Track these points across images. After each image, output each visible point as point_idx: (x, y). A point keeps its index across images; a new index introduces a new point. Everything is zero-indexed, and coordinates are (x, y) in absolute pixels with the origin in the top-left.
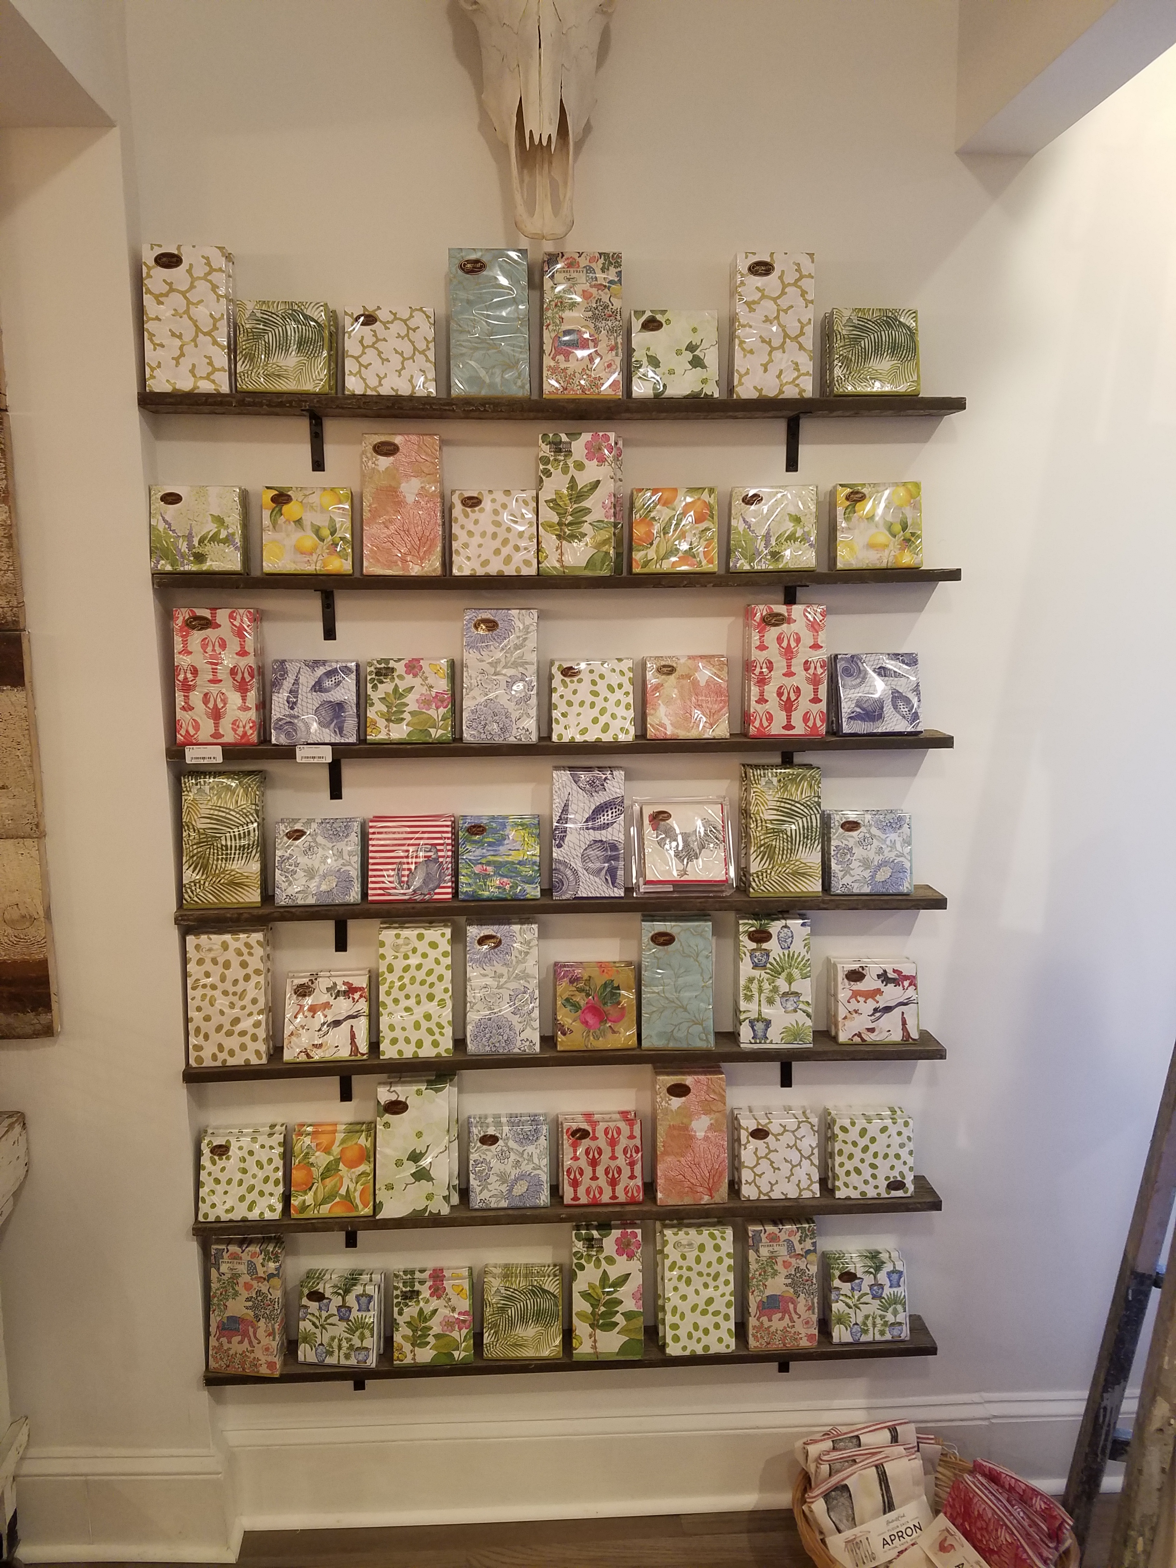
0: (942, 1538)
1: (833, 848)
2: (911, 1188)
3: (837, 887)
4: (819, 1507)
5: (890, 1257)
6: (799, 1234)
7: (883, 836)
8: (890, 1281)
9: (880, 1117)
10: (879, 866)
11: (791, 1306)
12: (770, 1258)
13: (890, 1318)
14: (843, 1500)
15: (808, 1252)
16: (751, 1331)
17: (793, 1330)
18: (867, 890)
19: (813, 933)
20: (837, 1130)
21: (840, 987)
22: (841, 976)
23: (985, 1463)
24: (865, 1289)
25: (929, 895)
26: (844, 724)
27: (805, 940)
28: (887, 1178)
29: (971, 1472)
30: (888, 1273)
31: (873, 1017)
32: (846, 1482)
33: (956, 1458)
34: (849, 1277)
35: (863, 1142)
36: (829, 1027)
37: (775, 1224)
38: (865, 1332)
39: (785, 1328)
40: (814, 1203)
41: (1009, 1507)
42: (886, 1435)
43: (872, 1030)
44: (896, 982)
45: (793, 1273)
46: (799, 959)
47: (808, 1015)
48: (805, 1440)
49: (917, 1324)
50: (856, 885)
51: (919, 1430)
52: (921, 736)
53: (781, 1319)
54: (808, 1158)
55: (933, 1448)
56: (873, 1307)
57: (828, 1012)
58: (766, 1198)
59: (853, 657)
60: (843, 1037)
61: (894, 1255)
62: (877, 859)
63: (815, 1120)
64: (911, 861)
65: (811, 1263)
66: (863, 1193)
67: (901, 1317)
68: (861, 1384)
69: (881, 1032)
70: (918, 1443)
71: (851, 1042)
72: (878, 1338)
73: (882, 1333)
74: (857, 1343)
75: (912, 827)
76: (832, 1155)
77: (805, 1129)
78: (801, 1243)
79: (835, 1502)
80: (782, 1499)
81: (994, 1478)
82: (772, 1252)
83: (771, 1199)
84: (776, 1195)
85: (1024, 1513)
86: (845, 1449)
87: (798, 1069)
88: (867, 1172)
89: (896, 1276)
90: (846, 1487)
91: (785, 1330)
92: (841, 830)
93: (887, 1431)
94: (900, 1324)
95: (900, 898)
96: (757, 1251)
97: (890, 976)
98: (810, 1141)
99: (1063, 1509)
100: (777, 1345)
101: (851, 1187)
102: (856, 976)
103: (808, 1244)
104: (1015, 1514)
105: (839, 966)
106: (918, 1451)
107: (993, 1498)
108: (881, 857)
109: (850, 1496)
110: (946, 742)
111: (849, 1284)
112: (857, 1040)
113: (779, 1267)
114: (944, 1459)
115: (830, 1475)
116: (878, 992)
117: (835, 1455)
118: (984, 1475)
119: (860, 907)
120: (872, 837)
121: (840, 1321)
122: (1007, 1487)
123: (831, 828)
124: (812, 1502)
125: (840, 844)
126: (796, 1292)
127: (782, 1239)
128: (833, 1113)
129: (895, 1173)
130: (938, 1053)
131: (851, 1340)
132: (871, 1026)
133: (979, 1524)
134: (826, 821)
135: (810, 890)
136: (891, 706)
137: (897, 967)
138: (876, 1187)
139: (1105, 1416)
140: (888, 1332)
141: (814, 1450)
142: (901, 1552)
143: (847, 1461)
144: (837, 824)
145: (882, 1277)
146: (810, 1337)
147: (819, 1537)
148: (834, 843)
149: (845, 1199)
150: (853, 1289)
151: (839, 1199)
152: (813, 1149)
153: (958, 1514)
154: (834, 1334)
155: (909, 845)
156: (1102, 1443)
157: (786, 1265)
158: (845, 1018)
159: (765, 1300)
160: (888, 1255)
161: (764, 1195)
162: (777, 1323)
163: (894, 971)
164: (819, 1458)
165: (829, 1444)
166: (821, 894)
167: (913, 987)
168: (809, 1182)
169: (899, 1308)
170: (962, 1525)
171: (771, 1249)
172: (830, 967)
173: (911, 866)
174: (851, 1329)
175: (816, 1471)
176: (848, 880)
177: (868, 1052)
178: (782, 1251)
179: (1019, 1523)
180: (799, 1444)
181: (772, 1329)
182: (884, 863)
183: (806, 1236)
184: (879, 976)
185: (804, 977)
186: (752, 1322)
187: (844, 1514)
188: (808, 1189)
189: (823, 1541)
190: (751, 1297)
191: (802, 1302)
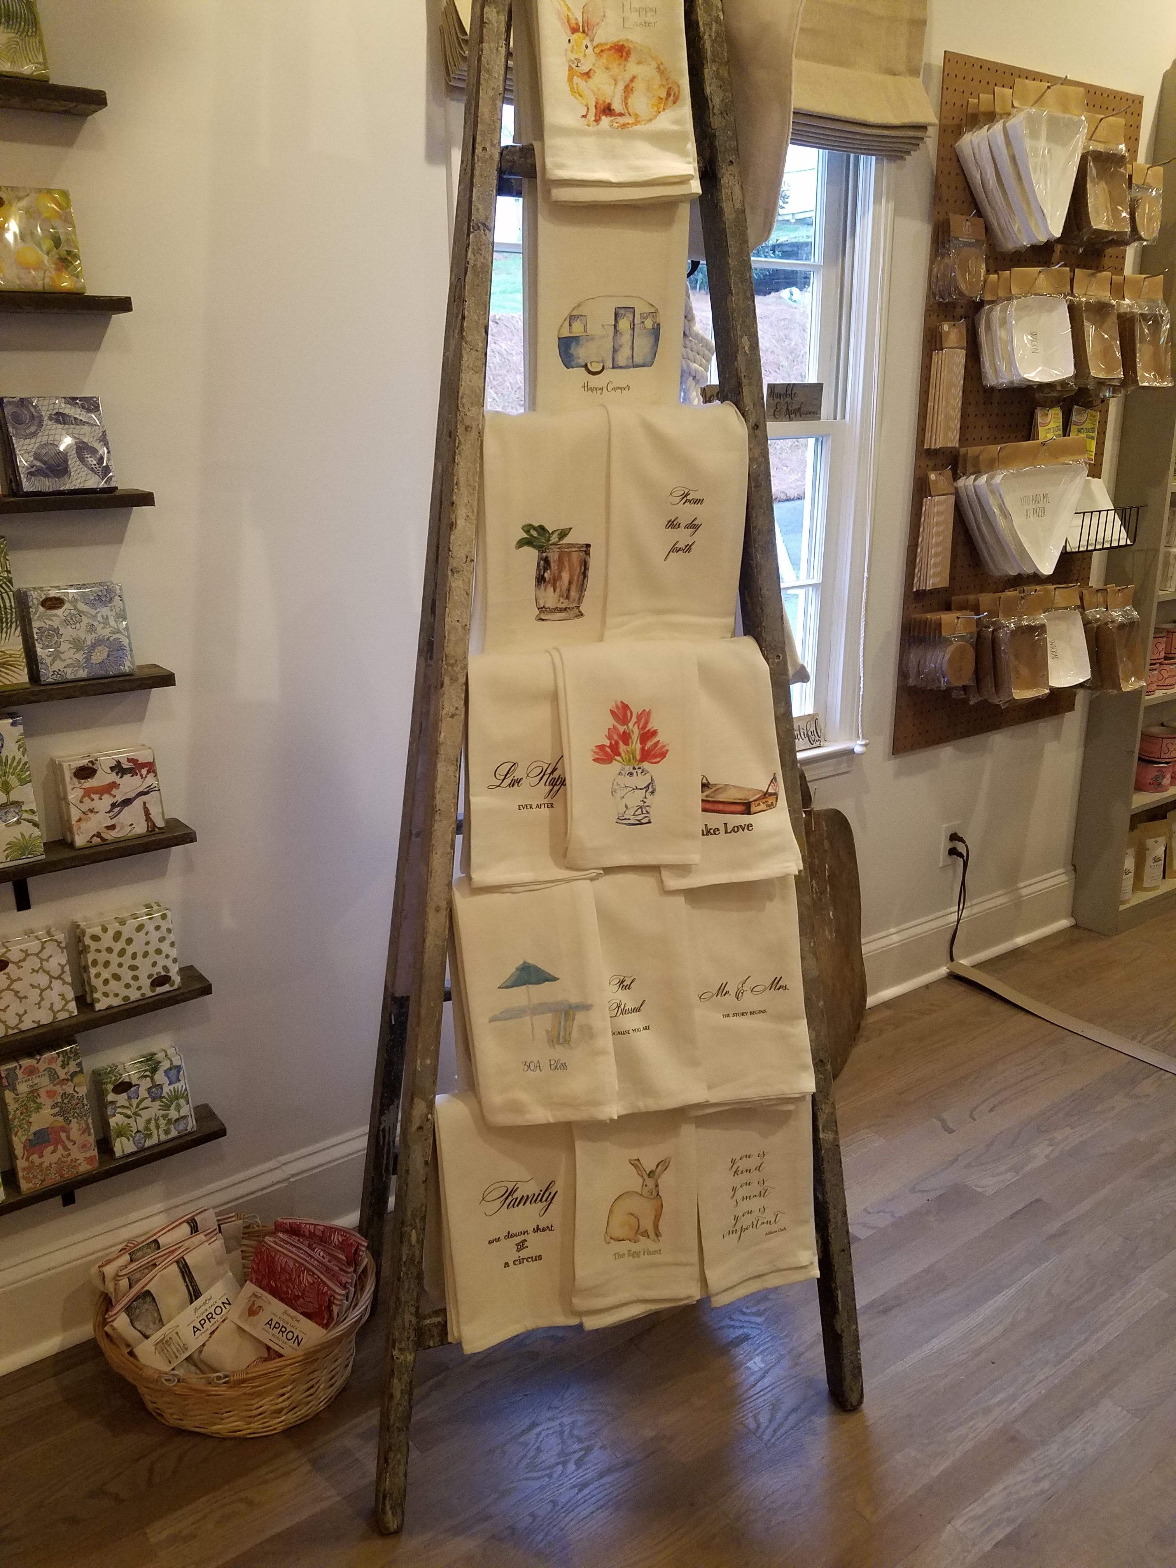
0: (251, 1303)
1: (35, 631)
2: (177, 980)
3: (48, 674)
4: (121, 1322)
5: (166, 1055)
6: (61, 1058)
7: (93, 612)
8: (169, 1078)
9: (135, 917)
10: (93, 647)
11: (63, 1135)
12: (32, 1092)
13: (173, 1114)
14: (147, 1306)
15: (74, 1074)
16: (21, 1174)
17: (69, 1159)
18: (82, 674)
19: (28, 734)
20: (87, 940)
21: (69, 787)
22: (68, 775)
23: (285, 1221)
24: (143, 1093)
25: (155, 672)
26: (24, 481)
27: (19, 741)
28: (150, 976)
29: (273, 1233)
30: (166, 1072)
31: (110, 814)
32: (147, 1288)
33: (258, 1226)
34: (123, 1087)
35: (117, 947)
36: (64, 834)
37: (31, 1055)
38: (149, 1136)
39: (59, 1159)
40: (74, 1021)
41: (309, 1251)
42: (186, 1229)
43: (112, 827)
44: (132, 772)
45: (60, 1100)
46: (15, 764)
47: (35, 825)
48: (100, 1264)
49: (204, 1113)
50: (69, 671)
51: (217, 1215)
52: (117, 493)
53: (53, 1152)
54: (59, 977)
55: (234, 1225)
56: (154, 1109)
57: (61, 818)
58: (16, 1031)
59: (22, 400)
60: (80, 841)
61: (171, 1051)
62: (90, 639)
63: (60, 937)
64: (128, 637)
65: (79, 1085)
66: (126, 998)
67: (185, 1110)
68: (156, 1189)
69: (122, 828)
70: (219, 1226)
71: (90, 845)
72: (163, 1138)
73: (167, 1132)
74: (143, 1150)
75: (124, 599)
76: (86, 969)
77: (50, 948)
78: (64, 1068)
79: (138, 1310)
80: (85, 1331)
81: (294, 1231)
82: (32, 1086)
83: (22, 1032)
84: (27, 1024)
85: (324, 1251)
86: (143, 1257)
87: (34, 884)
88: (127, 975)
89: (174, 1072)
90: (148, 1293)
91: (60, 1162)
92: (41, 609)
93: (186, 1225)
94: (185, 1117)
95: (123, 678)
96: (14, 1089)
97: (124, 766)
98: (58, 960)
99: (359, 1235)
100: (53, 1178)
101: (111, 995)
102: (85, 772)
103: (72, 1067)
104: (316, 1256)
105: (65, 765)
106: (220, 1231)
107: (294, 1249)
108: (94, 635)
109: (154, 1299)
110: (146, 499)
111: (125, 1094)
112: (97, 840)
113: (43, 1099)
114: (248, 1232)
115: (130, 1287)
116: (114, 785)
117: (135, 1265)
118: (286, 1231)
119: (77, 694)
120: (80, 613)
121: (120, 1134)
122: (307, 1234)
123: (29, 607)
124: (113, 1321)
125: (44, 625)
126: (66, 1119)
127: (41, 1070)
128: (83, 924)
129: (159, 969)
130: (188, 837)
131: (135, 1149)
132: (110, 823)
133: (283, 1278)
134: (22, 599)
135: (15, 681)
136: (76, 459)
137: (131, 755)
138: (139, 988)
139: (384, 1137)
140: (173, 1129)
141: (110, 1270)
142: (213, 1332)
143: (147, 1268)
144: (35, 601)
145: (160, 1077)
146: (89, 1160)
147: (126, 1351)
148: (36, 624)
149: (107, 1009)
150: (129, 1098)
151: (100, 1011)
152: (63, 967)
153: (263, 1275)
154: (115, 1149)
155: (125, 619)
156: (385, 1162)
157: (50, 1094)
158: (80, 820)
159: (31, 1137)
160: (163, 1054)
161: (13, 1028)
162: (50, 1157)
163: (129, 760)
164: (117, 1275)
165: (127, 1257)
166: (28, 686)
167: (152, 774)
168: (64, 1002)
169: (182, 1102)
170: (269, 1284)
171: (30, 1083)
172: (55, 768)
173: (130, 643)
174: (134, 1138)
175: (115, 1289)
176: (58, 665)
177: (109, 851)
178: (44, 1081)
179: (319, 1262)
180: (94, 1269)
181: (46, 1164)
182: (99, 642)
183: (69, 1058)
184: (112, 769)
185: (23, 782)
186: (21, 1164)
187: (150, 1318)
188: (63, 1009)
189: (131, 1354)
190: (15, 1139)
191: (75, 1127)
